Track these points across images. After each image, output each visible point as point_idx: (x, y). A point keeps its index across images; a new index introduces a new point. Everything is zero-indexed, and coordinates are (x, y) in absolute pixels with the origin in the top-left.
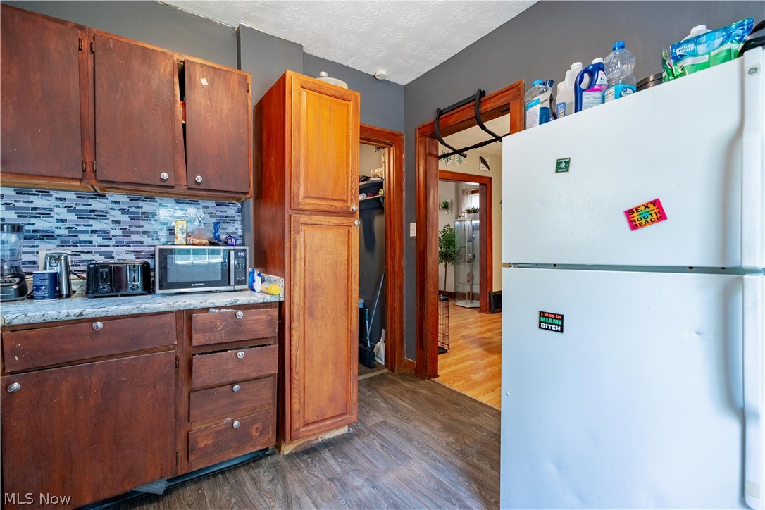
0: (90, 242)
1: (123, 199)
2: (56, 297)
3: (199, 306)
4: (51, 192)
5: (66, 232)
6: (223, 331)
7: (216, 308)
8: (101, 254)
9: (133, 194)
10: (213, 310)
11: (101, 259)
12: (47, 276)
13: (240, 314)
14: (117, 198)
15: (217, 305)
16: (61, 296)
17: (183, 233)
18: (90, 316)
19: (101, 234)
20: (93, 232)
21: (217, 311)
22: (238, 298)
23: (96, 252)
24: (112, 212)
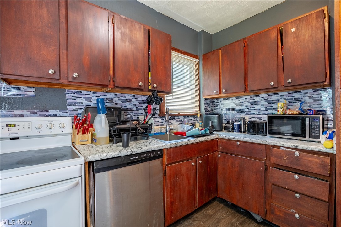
0: (254, 113)
1: (265, 95)
2: (239, 132)
3: (276, 145)
4: (244, 97)
5: (247, 110)
6: (287, 160)
7: (284, 147)
8: (258, 118)
9: (269, 93)
10: (283, 148)
11: (257, 120)
12: (236, 125)
13: (297, 154)
14: (263, 95)
15: (286, 146)
16: (241, 132)
17: (281, 109)
18: (236, 139)
19: (258, 110)
20: (255, 110)
21: (285, 149)
22: (299, 145)
23: (256, 117)
24: (261, 101)
